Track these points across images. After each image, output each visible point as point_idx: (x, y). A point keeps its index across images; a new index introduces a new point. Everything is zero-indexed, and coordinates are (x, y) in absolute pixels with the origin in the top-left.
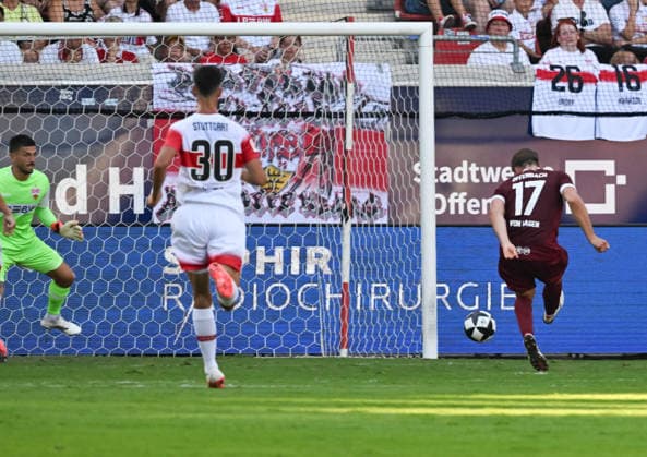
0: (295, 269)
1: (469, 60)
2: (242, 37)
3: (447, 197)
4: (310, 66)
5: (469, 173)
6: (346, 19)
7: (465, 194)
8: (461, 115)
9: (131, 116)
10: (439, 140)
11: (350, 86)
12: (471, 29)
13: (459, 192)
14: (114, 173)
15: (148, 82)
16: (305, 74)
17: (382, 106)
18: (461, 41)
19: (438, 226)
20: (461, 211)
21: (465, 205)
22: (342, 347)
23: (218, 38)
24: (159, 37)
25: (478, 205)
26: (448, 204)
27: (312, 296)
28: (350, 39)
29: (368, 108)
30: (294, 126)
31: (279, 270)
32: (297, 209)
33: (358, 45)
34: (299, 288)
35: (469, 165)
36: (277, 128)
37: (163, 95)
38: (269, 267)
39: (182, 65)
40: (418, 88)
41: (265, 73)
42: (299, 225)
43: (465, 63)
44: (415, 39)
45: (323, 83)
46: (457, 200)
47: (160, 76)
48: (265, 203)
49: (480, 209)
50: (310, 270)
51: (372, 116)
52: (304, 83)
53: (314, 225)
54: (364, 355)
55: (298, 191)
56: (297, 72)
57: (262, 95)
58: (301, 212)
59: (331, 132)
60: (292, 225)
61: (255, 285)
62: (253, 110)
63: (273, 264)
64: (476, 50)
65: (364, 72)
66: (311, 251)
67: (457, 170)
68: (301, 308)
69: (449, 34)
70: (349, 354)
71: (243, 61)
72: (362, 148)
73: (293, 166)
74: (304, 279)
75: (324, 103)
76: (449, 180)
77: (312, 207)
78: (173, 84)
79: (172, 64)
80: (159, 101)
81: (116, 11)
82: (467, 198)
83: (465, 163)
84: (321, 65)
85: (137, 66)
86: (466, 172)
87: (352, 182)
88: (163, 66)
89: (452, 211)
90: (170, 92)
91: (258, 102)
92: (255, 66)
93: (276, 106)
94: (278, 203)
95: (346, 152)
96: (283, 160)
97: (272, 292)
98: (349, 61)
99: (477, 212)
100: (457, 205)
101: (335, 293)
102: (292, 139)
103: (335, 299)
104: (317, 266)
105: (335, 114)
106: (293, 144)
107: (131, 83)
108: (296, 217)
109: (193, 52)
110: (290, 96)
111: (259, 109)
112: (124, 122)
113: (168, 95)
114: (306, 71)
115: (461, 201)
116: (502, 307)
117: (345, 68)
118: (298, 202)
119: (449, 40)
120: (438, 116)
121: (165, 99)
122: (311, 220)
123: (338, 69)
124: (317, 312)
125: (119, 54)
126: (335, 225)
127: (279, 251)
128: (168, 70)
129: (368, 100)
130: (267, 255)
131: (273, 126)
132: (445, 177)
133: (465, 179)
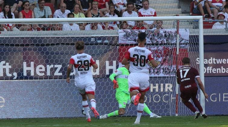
0: (162, 90)
1: (213, 27)
2: (145, 21)
3: (206, 68)
4: (166, 30)
5: (213, 61)
6: (176, 15)
7: (211, 67)
8: (210, 43)
9: (113, 45)
10: (205, 51)
11: (178, 35)
12: (213, 18)
13: (210, 67)
14: (107, 63)
15: (117, 35)
16: (164, 32)
17: (187, 41)
18: (210, 21)
19: (205, 77)
20: (211, 72)
21: (212, 70)
22: (176, 113)
23: (138, 21)
24: (120, 22)
25: (215, 70)
26: (207, 70)
27: (167, 98)
28: (178, 21)
29: (182, 42)
30: (161, 48)
31: (157, 90)
32: (162, 73)
33: (180, 23)
34: (163, 96)
35: (213, 59)
36: (156, 48)
37: (122, 39)
38: (154, 90)
39: (128, 30)
40: (198, 36)
41: (152, 32)
42: (163, 77)
43: (211, 28)
44: (197, 21)
45: (169, 35)
46: (209, 69)
47: (121, 33)
48: (152, 71)
49: (216, 71)
50: (166, 90)
51: (183, 44)
52: (164, 35)
53: (168, 77)
54: (183, 115)
55: (162, 67)
56: (161, 32)
57: (151, 39)
58: (163, 73)
59: (173, 49)
60: (161, 77)
61: (150, 95)
62: (149, 43)
63: (155, 89)
64: (215, 24)
65: (182, 31)
66: (167, 85)
67: (210, 60)
68: (164, 102)
69: (206, 20)
70: (178, 115)
71: (146, 29)
72: (182, 54)
73: (160, 59)
74: (165, 93)
75: (170, 41)
76: (207, 63)
77: (166, 72)
78: (124, 36)
79: (124, 30)
80: (121, 41)
81: (107, 14)
82: (212, 68)
83: (212, 58)
84: (169, 29)
85: (114, 31)
86: (212, 61)
87: (179, 64)
88: (122, 30)
89: (208, 72)
90: (124, 38)
91: (150, 41)
92: (149, 30)
93: (155, 42)
94: (156, 71)
95: (177, 55)
96: (157, 58)
97: (155, 97)
98: (178, 28)
99: (215, 72)
100: (209, 70)
101: (174, 97)
102: (160, 51)
103: (174, 99)
104: (168, 89)
105: (174, 44)
106: (161, 53)
107: (113, 35)
108: (161, 75)
109: (130, 26)
110: (159, 39)
111: (151, 43)
112: (111, 47)
113: (124, 39)
114: (164, 31)
115: (211, 69)
116: (224, 101)
117: (176, 30)
118: (162, 71)
119: (207, 21)
120: (205, 44)
121: (123, 40)
122: (166, 76)
123: (174, 30)
124: (169, 103)
125: (108, 27)
126: (174, 77)
127: (157, 85)
128: (123, 32)
129: (182, 40)
130: (154, 86)
131: (154, 48)
132: (206, 62)
133: (212, 63)
